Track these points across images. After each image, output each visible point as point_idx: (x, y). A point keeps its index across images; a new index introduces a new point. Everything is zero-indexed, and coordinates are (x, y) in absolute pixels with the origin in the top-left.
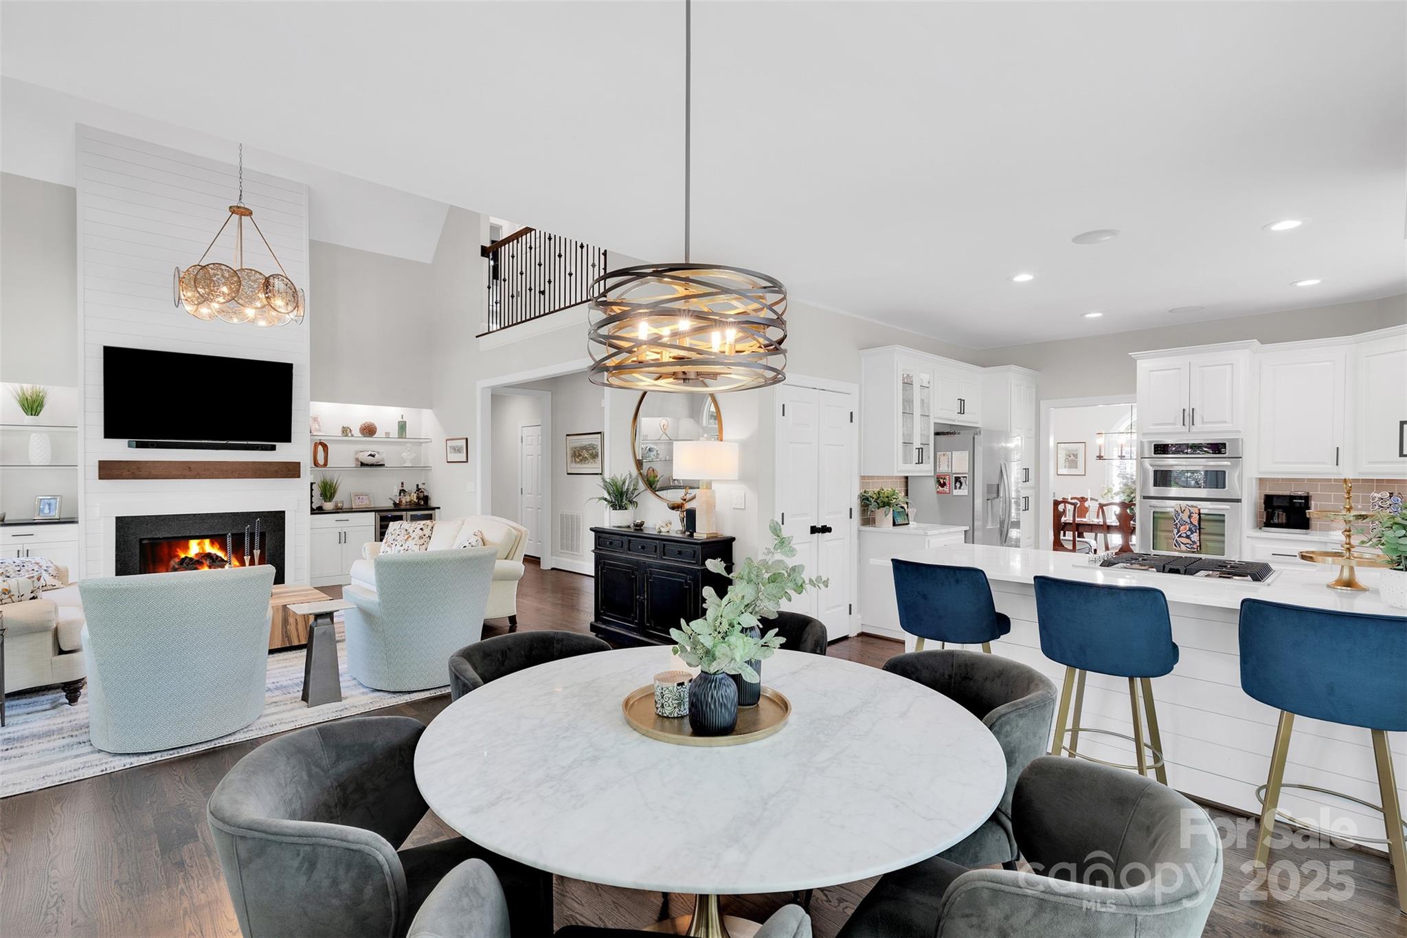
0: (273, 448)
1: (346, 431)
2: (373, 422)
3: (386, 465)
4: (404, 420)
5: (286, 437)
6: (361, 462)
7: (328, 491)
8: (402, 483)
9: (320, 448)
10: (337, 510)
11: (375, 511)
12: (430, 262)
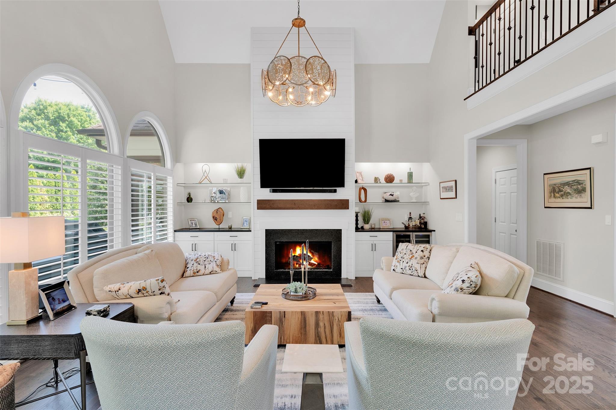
0: (335, 191)
1: (376, 180)
2: (392, 173)
3: (400, 201)
4: (411, 171)
5: (342, 184)
6: (385, 199)
7: (367, 218)
8: (410, 213)
9: (363, 191)
10: (372, 230)
11: (393, 231)
12: (429, 62)
